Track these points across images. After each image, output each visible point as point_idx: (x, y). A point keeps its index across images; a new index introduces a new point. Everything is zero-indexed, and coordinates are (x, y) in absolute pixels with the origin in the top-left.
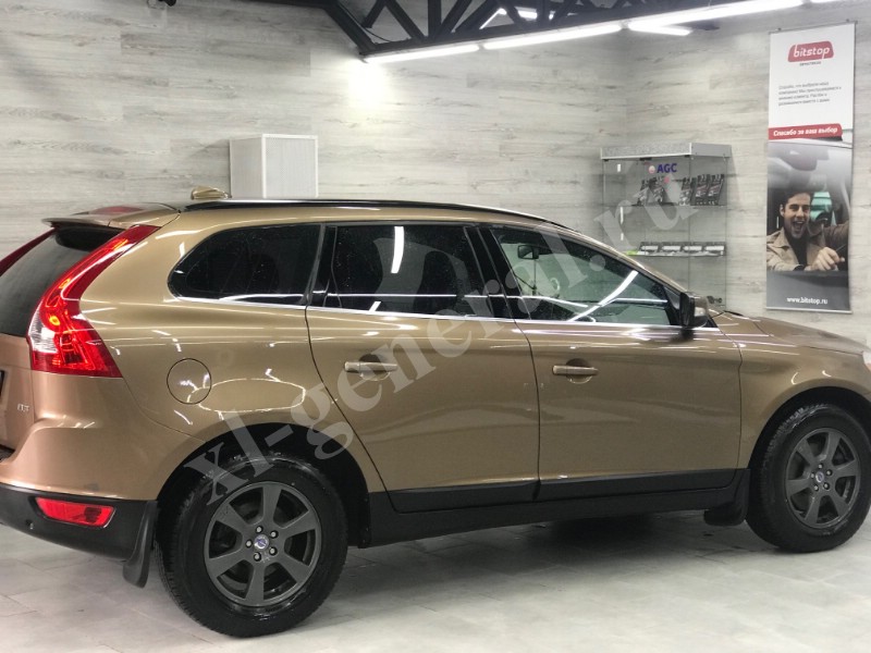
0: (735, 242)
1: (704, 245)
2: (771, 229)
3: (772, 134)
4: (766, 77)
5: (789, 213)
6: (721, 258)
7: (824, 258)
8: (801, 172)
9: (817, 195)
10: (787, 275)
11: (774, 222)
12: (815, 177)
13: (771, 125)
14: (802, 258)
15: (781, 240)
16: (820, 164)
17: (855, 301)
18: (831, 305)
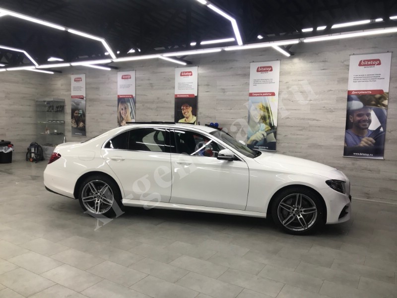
0: (66, 120)
1: (60, 121)
2: (72, 118)
3: (72, 97)
4: (70, 85)
5: (75, 115)
6: (63, 124)
7: (81, 124)
10: (75, 128)
11: (73, 117)
12: (79, 107)
13: (72, 95)
14: (78, 124)
15: (74, 121)
17: (87, 134)
18: (83, 135)
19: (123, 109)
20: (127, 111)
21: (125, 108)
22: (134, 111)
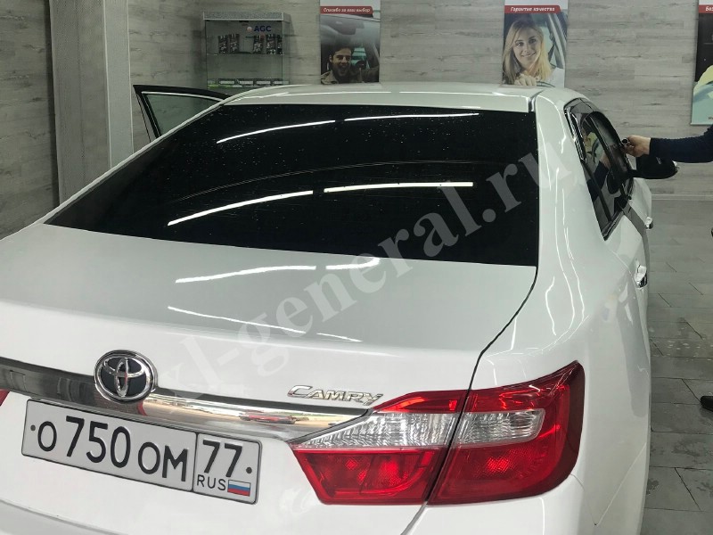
8: (344, 36)
9: (356, 50)
16: (358, 31)
19: (522, 44)
20: (538, 46)
21: (532, 41)
22: (563, 46)
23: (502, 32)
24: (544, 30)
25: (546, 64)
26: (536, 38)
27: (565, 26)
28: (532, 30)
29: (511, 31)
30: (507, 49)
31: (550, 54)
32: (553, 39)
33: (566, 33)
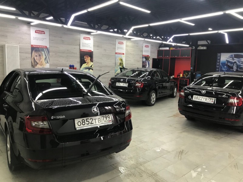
20: (41, 57)
22: (48, 57)
23: (31, 52)
24: (43, 53)
25: (44, 62)
26: (41, 55)
27: (49, 52)
28: (39, 53)
29: (33, 52)
30: (33, 57)
31: (45, 59)
32: (46, 55)
33: (49, 54)
